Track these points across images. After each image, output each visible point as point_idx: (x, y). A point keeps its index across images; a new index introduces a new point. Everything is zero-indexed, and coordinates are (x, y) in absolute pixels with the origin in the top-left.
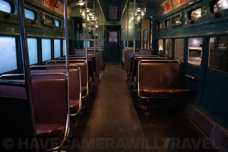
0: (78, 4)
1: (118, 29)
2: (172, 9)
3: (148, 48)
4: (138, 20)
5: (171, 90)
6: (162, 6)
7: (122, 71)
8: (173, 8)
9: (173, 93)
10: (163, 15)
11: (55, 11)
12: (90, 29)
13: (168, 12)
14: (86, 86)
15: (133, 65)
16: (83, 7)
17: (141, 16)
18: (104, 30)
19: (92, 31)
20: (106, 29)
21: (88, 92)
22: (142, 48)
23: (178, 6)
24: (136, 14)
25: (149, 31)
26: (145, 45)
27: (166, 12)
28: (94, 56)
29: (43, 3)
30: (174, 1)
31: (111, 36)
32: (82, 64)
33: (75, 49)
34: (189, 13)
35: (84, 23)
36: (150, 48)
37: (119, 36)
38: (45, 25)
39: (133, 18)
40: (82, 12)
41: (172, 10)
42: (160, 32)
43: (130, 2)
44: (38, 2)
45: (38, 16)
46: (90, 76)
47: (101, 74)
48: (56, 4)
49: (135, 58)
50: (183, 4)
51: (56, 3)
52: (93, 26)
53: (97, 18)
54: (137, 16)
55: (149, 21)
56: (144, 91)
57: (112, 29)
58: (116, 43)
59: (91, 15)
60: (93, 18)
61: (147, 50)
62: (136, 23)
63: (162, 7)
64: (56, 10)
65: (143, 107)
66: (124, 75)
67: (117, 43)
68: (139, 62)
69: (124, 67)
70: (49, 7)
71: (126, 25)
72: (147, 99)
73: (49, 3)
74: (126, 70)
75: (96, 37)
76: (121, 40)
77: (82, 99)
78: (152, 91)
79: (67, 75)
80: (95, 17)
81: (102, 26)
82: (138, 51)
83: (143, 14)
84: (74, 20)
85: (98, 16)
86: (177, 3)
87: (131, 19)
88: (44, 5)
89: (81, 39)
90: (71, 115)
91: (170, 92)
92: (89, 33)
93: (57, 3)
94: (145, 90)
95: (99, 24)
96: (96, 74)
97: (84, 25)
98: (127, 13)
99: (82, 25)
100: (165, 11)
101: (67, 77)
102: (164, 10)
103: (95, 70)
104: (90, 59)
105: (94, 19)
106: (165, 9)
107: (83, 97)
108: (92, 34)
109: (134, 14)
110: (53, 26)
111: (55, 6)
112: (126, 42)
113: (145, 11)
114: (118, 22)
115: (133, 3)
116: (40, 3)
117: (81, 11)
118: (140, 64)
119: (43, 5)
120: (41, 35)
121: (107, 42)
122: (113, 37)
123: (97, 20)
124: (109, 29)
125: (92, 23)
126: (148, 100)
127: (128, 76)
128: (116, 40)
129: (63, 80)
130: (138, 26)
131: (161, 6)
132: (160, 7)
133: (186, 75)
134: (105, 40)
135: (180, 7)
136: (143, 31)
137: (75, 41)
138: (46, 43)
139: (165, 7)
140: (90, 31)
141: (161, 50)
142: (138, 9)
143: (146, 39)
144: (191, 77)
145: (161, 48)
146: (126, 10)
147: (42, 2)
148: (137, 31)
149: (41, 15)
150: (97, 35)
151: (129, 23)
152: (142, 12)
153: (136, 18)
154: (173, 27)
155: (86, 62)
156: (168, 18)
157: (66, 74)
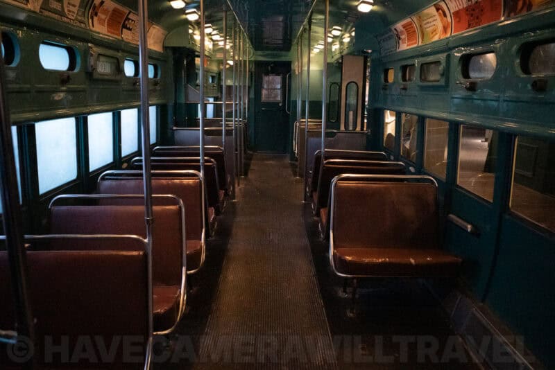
0: (184, 16)
1: (285, 69)
2: (420, 42)
3: (358, 129)
4: (333, 50)
5: (413, 258)
6: (395, 29)
8: (423, 40)
9: (417, 265)
10: (398, 50)
11: (123, 41)
12: (214, 68)
13: (408, 47)
14: (201, 240)
15: (320, 176)
16: (198, 23)
17: (341, 43)
18: (249, 71)
19: (219, 74)
20: (253, 70)
21: (203, 256)
22: (342, 128)
23: (436, 38)
24: (330, 40)
25: (361, 85)
26: (351, 113)
27: (404, 47)
28: (223, 148)
29: (91, 24)
30: (426, 24)
31: (265, 87)
32: (191, 182)
33: (175, 128)
34: (466, 61)
36: (362, 129)
37: (286, 88)
38: (97, 80)
39: (322, 47)
40: (194, 31)
41: (420, 44)
42: (388, 92)
43: (314, 14)
44: (78, 24)
45: (79, 60)
46: (211, 205)
47: (239, 188)
48: (127, 22)
49: (325, 162)
50: (448, 35)
51: (128, 19)
52: (221, 62)
53: (231, 45)
54: (333, 42)
55: (361, 59)
56: (345, 261)
57: (269, 68)
58: (278, 103)
59: (215, 38)
60: (221, 43)
61: (354, 132)
62: (329, 60)
63: (395, 32)
64: (127, 36)
65: (341, 294)
67: (280, 105)
68: (335, 180)
69: (296, 167)
70: (108, 31)
71: (305, 60)
72: (353, 278)
73: (109, 20)
75: (229, 88)
76: (292, 99)
77: (188, 276)
78: (367, 260)
79: (146, 241)
80: (225, 42)
81: (245, 61)
82: (333, 134)
83: (346, 40)
84: (174, 54)
85: (235, 39)
86: (435, 31)
87: (317, 49)
88: (94, 29)
89: (192, 100)
90: (159, 333)
91: (411, 264)
92: (213, 77)
93: (130, 19)
94: (349, 258)
95: (236, 58)
96: (226, 194)
97: (198, 61)
98: (306, 35)
99: (194, 60)
100: (403, 43)
101: (148, 244)
102: (400, 38)
103: (223, 185)
105: (225, 44)
106: (403, 37)
107: (192, 272)
108: (220, 79)
109: (325, 40)
110: (118, 78)
111: (125, 26)
112: (304, 102)
113: (353, 34)
114: (284, 53)
115: (321, 17)
116: (83, 25)
117: (190, 31)
118: (336, 184)
119: (91, 31)
120: (86, 106)
121: (256, 100)
122: (273, 86)
123: (231, 47)
124: (260, 70)
125: (220, 56)
126: (355, 281)
127: (308, 198)
128: (279, 98)
129: (135, 253)
130: (334, 68)
131: (393, 29)
132: (391, 30)
133: (451, 216)
134: (252, 96)
135: (441, 40)
136: (348, 84)
137: (177, 106)
138: (99, 124)
139: (402, 32)
140: (214, 75)
141: (390, 135)
142: (335, 29)
143: (352, 101)
144: (465, 224)
146: (304, 30)
147: (90, 21)
148: (331, 80)
149: (86, 54)
150: (230, 82)
151: (311, 55)
152: (343, 35)
153: (329, 47)
154: (423, 88)
155: (201, 174)
156: (409, 62)
157: (145, 238)
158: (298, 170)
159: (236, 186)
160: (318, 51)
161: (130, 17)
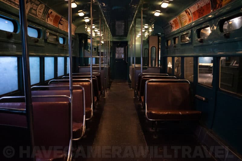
0: (84, 20)
1: (125, 45)
2: (180, 26)
3: (157, 66)
4: (145, 36)
5: (181, 112)
6: (170, 23)
7: (129, 89)
8: (181, 25)
9: (183, 115)
10: (172, 32)
11: (59, 29)
12: (95, 45)
13: (176, 30)
14: (91, 107)
15: (141, 84)
16: (89, 24)
17: (149, 32)
18: (110, 46)
19: (98, 47)
20: (112, 45)
21: (92, 114)
22: (150, 66)
23: (187, 24)
24: (143, 31)
25: (157, 48)
26: (154, 61)
27: (174, 30)
28: (99, 74)
30: (182, 19)
31: (117, 52)
32: (87, 83)
33: (79, 67)
34: (199, 31)
35: (90, 39)
37: (126, 52)
38: (49, 43)
39: (140, 34)
40: (87, 28)
41: (180, 27)
42: (168, 49)
43: (137, 19)
44: (42, 20)
45: (42, 34)
46: (95, 96)
47: (107, 93)
48: (61, 21)
49: (143, 77)
50: (191, 22)
51: (61, 20)
52: (99, 42)
53: (103, 34)
54: (145, 32)
55: (157, 37)
56: (152, 113)
57: (119, 45)
58: (123, 59)
59: (96, 31)
60: (99, 33)
61: (155, 67)
62: (143, 39)
63: (170, 24)
64: (60, 27)
65: (151, 130)
66: (132, 94)
67: (124, 60)
68: (147, 82)
70: (53, 24)
71: (134, 41)
73: (53, 20)
74: (133, 88)
75: (102, 53)
76: (129, 56)
77: (86, 121)
78: (161, 113)
79: (70, 98)
80: (100, 33)
81: (108, 41)
82: (146, 68)
83: (151, 30)
84: (79, 36)
85: (104, 31)
86: (186, 21)
87: (139, 35)
89: (86, 56)
90: (74, 139)
91: (180, 115)
92: (95, 49)
93: (62, 20)
94: (154, 112)
95: (105, 40)
96: (101, 93)
97: (89, 41)
98: (134, 29)
99: (87, 41)
100: (174, 28)
101: (71, 99)
102: (172, 27)
103: (100, 89)
104: (95, 78)
105: (100, 34)
106: (173, 26)
107: (88, 119)
108: (98, 50)
109: (141, 31)
110: (57, 43)
111: (60, 23)
112: (133, 58)
113: (153, 27)
114: (124, 38)
115: (140, 20)
116: (44, 21)
117: (86, 28)
118: (147, 84)
119: (47, 23)
120: (44, 53)
121: (113, 58)
122: (120, 53)
123: (103, 35)
124: (115, 45)
125: (98, 39)
126: (156, 122)
127: (136, 95)
128: (123, 56)
129: (66, 102)
130: (146, 42)
131: (169, 23)
132: (168, 24)
133: (196, 95)
134: (112, 56)
136: (152, 48)
137: (80, 58)
138: (49, 62)
139: (173, 24)
140: (95, 47)
141: (170, 68)
142: (145, 25)
143: (154, 56)
144: (202, 97)
145: (170, 65)
146: (133, 26)
147: (47, 19)
148: (145, 47)
149: (45, 33)
150: (102, 51)
151: (136, 39)
152: (149, 28)
153: (143, 34)
154: (182, 45)
155: (91, 81)
156: (177, 36)
157: (70, 96)
158: (131, 86)
159: (105, 92)
160: (139, 36)
161: (62, 19)
